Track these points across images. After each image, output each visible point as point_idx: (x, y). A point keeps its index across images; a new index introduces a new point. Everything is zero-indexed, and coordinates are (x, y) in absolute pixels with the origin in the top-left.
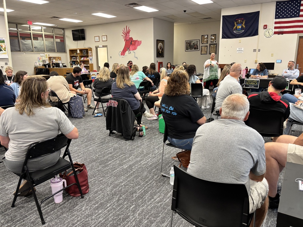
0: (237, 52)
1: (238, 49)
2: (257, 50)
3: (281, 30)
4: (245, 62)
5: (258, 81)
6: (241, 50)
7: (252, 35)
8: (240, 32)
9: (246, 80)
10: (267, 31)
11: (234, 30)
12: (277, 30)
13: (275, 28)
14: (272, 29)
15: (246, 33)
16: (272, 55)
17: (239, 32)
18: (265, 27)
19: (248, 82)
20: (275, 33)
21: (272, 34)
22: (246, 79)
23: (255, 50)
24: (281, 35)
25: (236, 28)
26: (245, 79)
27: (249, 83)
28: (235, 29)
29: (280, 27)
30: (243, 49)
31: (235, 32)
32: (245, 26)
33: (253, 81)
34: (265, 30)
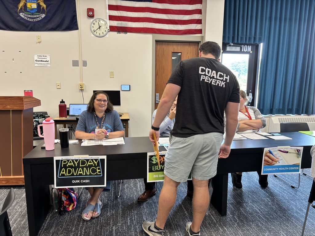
0: (36, 65)
1: (36, 58)
2: (81, 63)
3: (121, 24)
4: (59, 87)
5: (103, 160)
6: (45, 60)
7: (64, 26)
8: (35, 16)
9: (58, 161)
10: (94, 22)
11: (21, 11)
12: (115, 23)
13: (111, 18)
14: (105, 20)
15: (49, 20)
16: (112, 74)
17: (32, 16)
18: (91, 13)
19: (65, 167)
20: (112, 29)
21: (107, 30)
22: (60, 158)
23: (75, 63)
24: (122, 35)
25: (25, 6)
26: (56, 158)
27: (70, 172)
28: (21, 9)
29: (119, 17)
30: (48, 59)
31: (23, 16)
32: (45, 6)
33: (83, 162)
34: (92, 20)
